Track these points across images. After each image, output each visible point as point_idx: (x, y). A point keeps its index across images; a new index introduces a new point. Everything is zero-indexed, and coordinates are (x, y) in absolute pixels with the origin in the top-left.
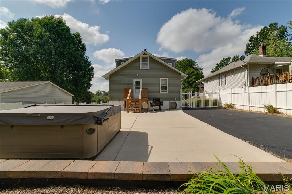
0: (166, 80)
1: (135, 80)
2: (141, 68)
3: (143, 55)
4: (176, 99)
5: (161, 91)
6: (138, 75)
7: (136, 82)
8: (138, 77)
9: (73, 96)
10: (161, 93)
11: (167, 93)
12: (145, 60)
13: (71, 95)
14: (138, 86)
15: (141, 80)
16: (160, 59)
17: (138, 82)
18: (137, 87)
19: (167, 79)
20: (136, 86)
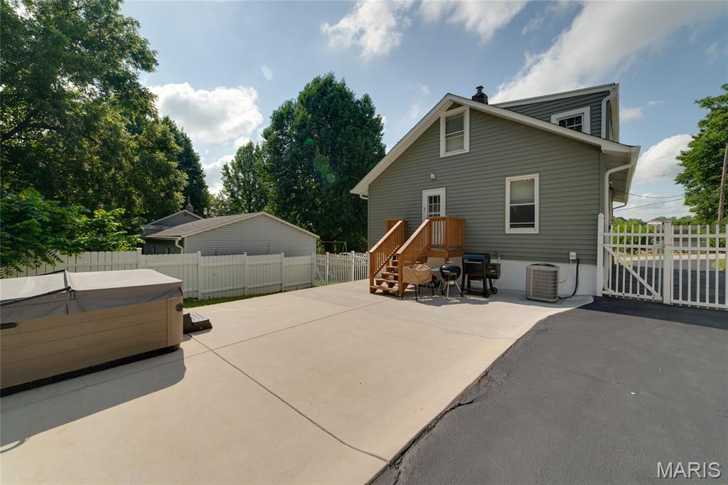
0: (533, 180)
1: (426, 194)
2: (443, 154)
3: (449, 109)
4: (573, 255)
5: (512, 226)
6: (433, 176)
7: (430, 198)
8: (435, 184)
9: (319, 237)
10: (508, 230)
11: (535, 230)
12: (454, 125)
13: (314, 237)
14: (436, 211)
15: (441, 192)
16: (505, 108)
17: (435, 197)
18: (433, 213)
19: (536, 177)
20: (430, 211)
